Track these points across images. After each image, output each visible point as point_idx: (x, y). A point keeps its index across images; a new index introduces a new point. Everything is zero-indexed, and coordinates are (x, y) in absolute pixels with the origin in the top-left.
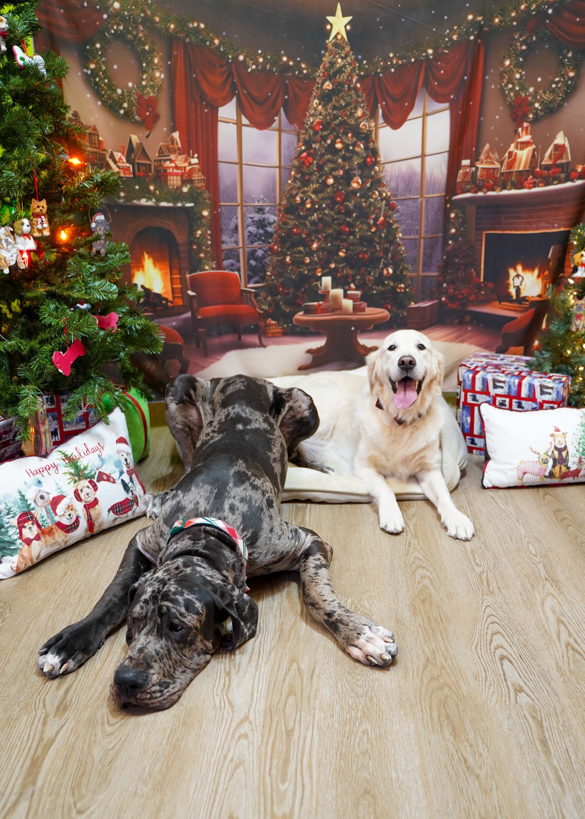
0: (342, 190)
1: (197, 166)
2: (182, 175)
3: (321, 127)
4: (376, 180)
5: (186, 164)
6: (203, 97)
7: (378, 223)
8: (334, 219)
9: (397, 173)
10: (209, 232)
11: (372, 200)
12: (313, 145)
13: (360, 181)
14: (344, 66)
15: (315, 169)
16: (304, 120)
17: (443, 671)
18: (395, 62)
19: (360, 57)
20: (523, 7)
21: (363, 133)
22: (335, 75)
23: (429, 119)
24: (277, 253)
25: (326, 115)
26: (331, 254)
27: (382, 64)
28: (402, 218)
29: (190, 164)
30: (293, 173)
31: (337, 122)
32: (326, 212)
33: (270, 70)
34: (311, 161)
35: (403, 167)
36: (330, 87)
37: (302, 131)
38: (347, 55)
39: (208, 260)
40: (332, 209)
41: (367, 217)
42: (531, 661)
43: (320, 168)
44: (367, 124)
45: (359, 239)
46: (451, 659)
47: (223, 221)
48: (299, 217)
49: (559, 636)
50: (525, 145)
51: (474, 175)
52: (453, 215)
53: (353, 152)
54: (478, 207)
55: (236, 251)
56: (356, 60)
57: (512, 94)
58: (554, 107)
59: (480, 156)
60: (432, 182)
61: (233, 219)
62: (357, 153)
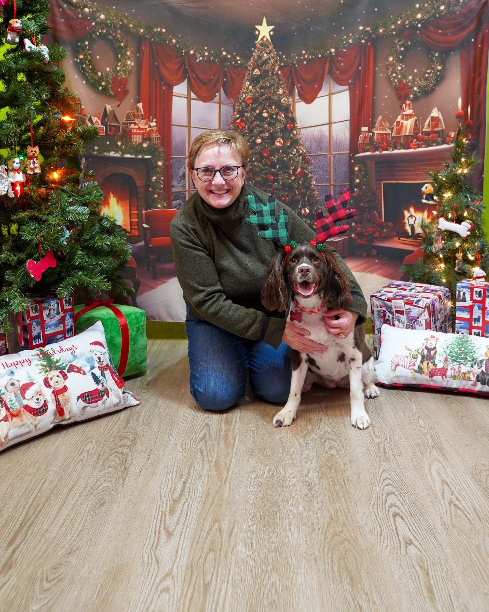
0: (268, 147)
1: (155, 128)
2: (143, 134)
3: (251, 101)
4: (295, 140)
5: (147, 127)
6: (162, 78)
7: (296, 173)
8: (262, 170)
9: (310, 135)
10: (162, 178)
11: (292, 156)
12: (246, 114)
13: (282, 141)
14: (269, 59)
15: (247, 131)
16: (239, 96)
17: (344, 528)
18: (306, 57)
19: (280, 53)
20: (399, 22)
21: (283, 106)
22: (262, 65)
23: (334, 96)
25: (256, 93)
27: (297, 58)
28: (315, 170)
29: (150, 126)
31: (264, 97)
32: (256, 164)
33: (213, 61)
34: (244, 126)
35: (315, 131)
36: (259, 73)
37: (236, 104)
38: (271, 52)
39: (161, 200)
40: (260, 162)
41: (288, 168)
43: (251, 131)
44: (286, 100)
45: (281, 185)
46: (352, 517)
47: (173, 170)
49: (443, 495)
50: (409, 117)
51: (371, 138)
52: (356, 169)
53: (276, 119)
54: (376, 163)
55: (183, 193)
56: (278, 55)
57: (396, 81)
58: (428, 90)
59: (375, 124)
60: (338, 142)
61: (181, 168)
62: (279, 121)
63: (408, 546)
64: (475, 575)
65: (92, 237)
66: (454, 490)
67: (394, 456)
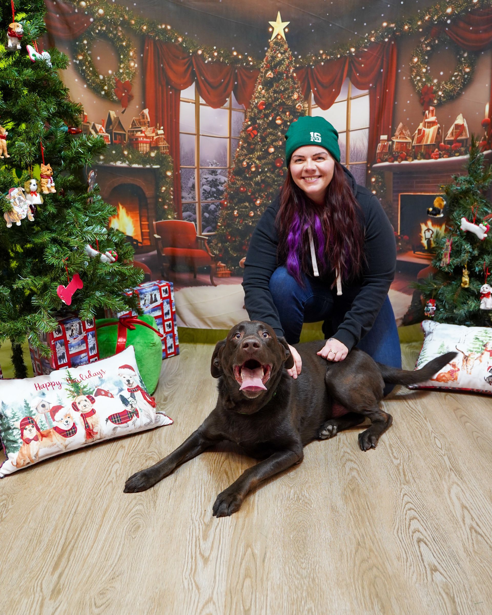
0: (281, 157)
1: (163, 136)
2: (150, 143)
3: (264, 107)
5: (154, 134)
6: (168, 81)
8: (274, 181)
10: (172, 189)
12: (258, 121)
14: (283, 59)
15: (259, 140)
16: (250, 101)
17: (371, 554)
18: (324, 57)
19: (296, 53)
20: (427, 18)
21: (298, 112)
22: (275, 66)
23: (352, 102)
24: (226, 208)
25: (268, 98)
27: (314, 58)
29: (157, 134)
30: (241, 143)
31: (277, 103)
32: (268, 175)
33: (223, 62)
34: (256, 134)
36: (272, 76)
37: (248, 110)
38: (285, 51)
39: (171, 211)
40: (273, 172)
42: (443, 543)
43: (263, 139)
44: (301, 105)
46: (378, 542)
47: (183, 180)
48: (246, 178)
49: (464, 521)
50: (431, 124)
51: (391, 147)
52: (373, 180)
54: (394, 174)
55: (193, 205)
56: (293, 55)
57: (420, 84)
58: (454, 95)
59: (395, 132)
60: (356, 152)
61: (191, 179)
63: (434, 572)
66: (474, 516)
67: (413, 478)
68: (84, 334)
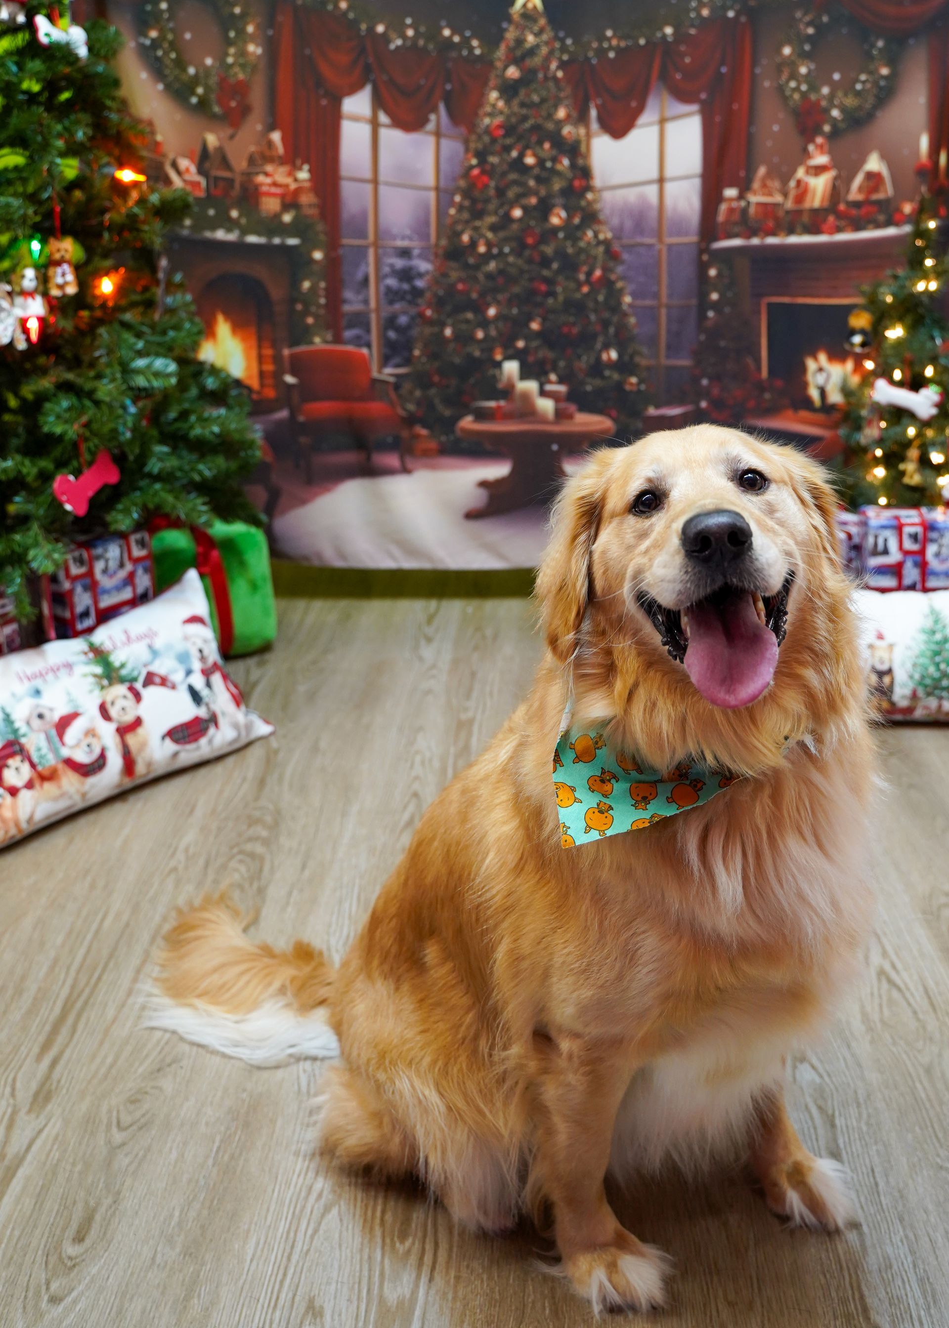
0: (535, 227)
1: (308, 184)
2: (283, 197)
3: (502, 132)
4: (590, 213)
5: (290, 180)
6: (320, 81)
7: (592, 279)
8: (522, 272)
9: (621, 204)
10: (323, 284)
11: (582, 244)
12: (490, 159)
13: (563, 214)
14: (538, 46)
15: (492, 192)
16: (476, 121)
18: (614, 44)
19: (561, 34)
21: (567, 144)
22: (524, 57)
23: (670, 126)
24: (429, 322)
25: (511, 115)
26: (519, 326)
27: (594, 45)
28: (630, 273)
29: (296, 180)
30: (457, 198)
31: (527, 126)
32: (511, 259)
33: (425, 47)
34: (486, 182)
35: (633, 195)
36: (517, 75)
37: (472, 138)
38: (542, 31)
39: (320, 328)
40: (519, 255)
41: (575, 269)
44: (573, 131)
45: (562, 304)
47: (345, 268)
48: (467, 266)
50: (819, 171)
51: (744, 211)
52: (713, 272)
53: (553, 171)
54: (753, 263)
55: (366, 316)
56: (557, 38)
57: (796, 96)
58: (861, 117)
59: (752, 183)
60: (676, 219)
61: (361, 266)
62: (559, 174)
63: (798, 1064)
64: (921, 1128)
65: (184, 415)
66: (888, 947)
68: (129, 567)
